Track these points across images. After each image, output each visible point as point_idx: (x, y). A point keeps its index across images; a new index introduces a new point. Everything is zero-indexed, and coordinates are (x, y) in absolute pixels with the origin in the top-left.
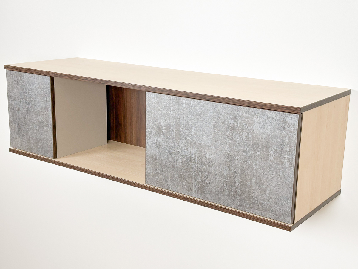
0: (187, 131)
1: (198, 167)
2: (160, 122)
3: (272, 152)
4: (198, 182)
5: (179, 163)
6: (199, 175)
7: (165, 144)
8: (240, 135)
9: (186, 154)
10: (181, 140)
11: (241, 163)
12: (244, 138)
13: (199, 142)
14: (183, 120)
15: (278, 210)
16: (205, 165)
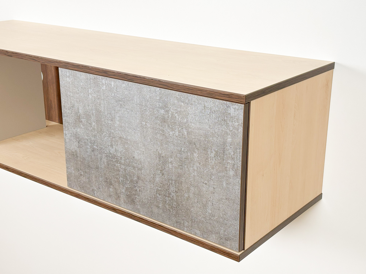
0: (110, 122)
1: (125, 170)
2: (78, 109)
3: (213, 155)
4: (127, 189)
5: (104, 163)
6: (127, 179)
7: (86, 138)
8: (173, 130)
9: (111, 152)
10: (104, 133)
11: (176, 168)
12: (177, 134)
13: (125, 137)
14: (104, 107)
15: (222, 232)
16: (134, 168)
